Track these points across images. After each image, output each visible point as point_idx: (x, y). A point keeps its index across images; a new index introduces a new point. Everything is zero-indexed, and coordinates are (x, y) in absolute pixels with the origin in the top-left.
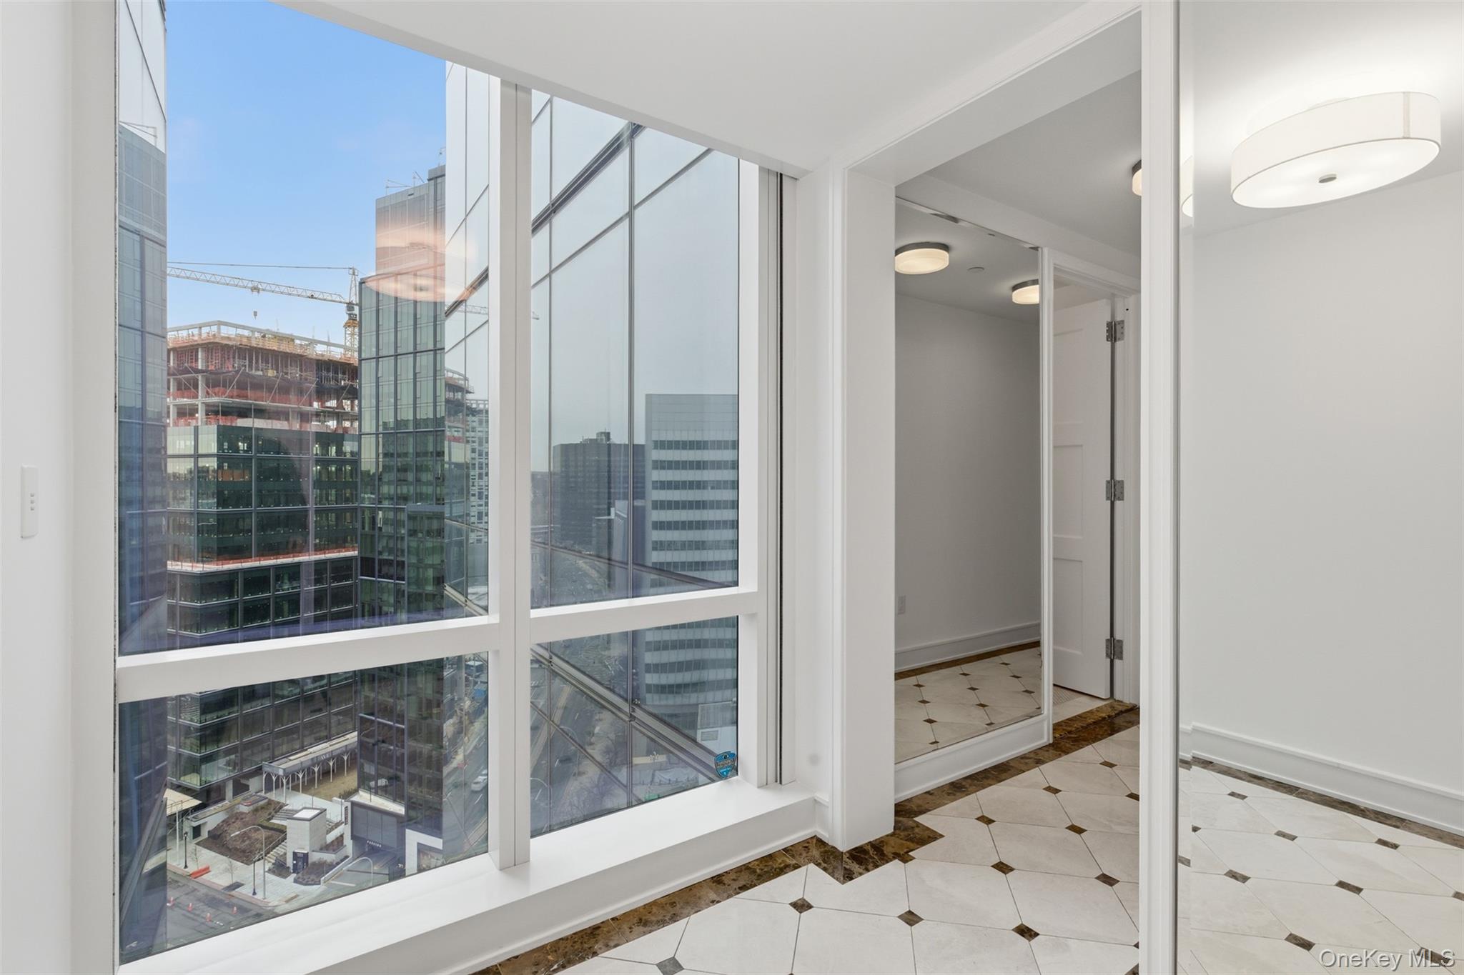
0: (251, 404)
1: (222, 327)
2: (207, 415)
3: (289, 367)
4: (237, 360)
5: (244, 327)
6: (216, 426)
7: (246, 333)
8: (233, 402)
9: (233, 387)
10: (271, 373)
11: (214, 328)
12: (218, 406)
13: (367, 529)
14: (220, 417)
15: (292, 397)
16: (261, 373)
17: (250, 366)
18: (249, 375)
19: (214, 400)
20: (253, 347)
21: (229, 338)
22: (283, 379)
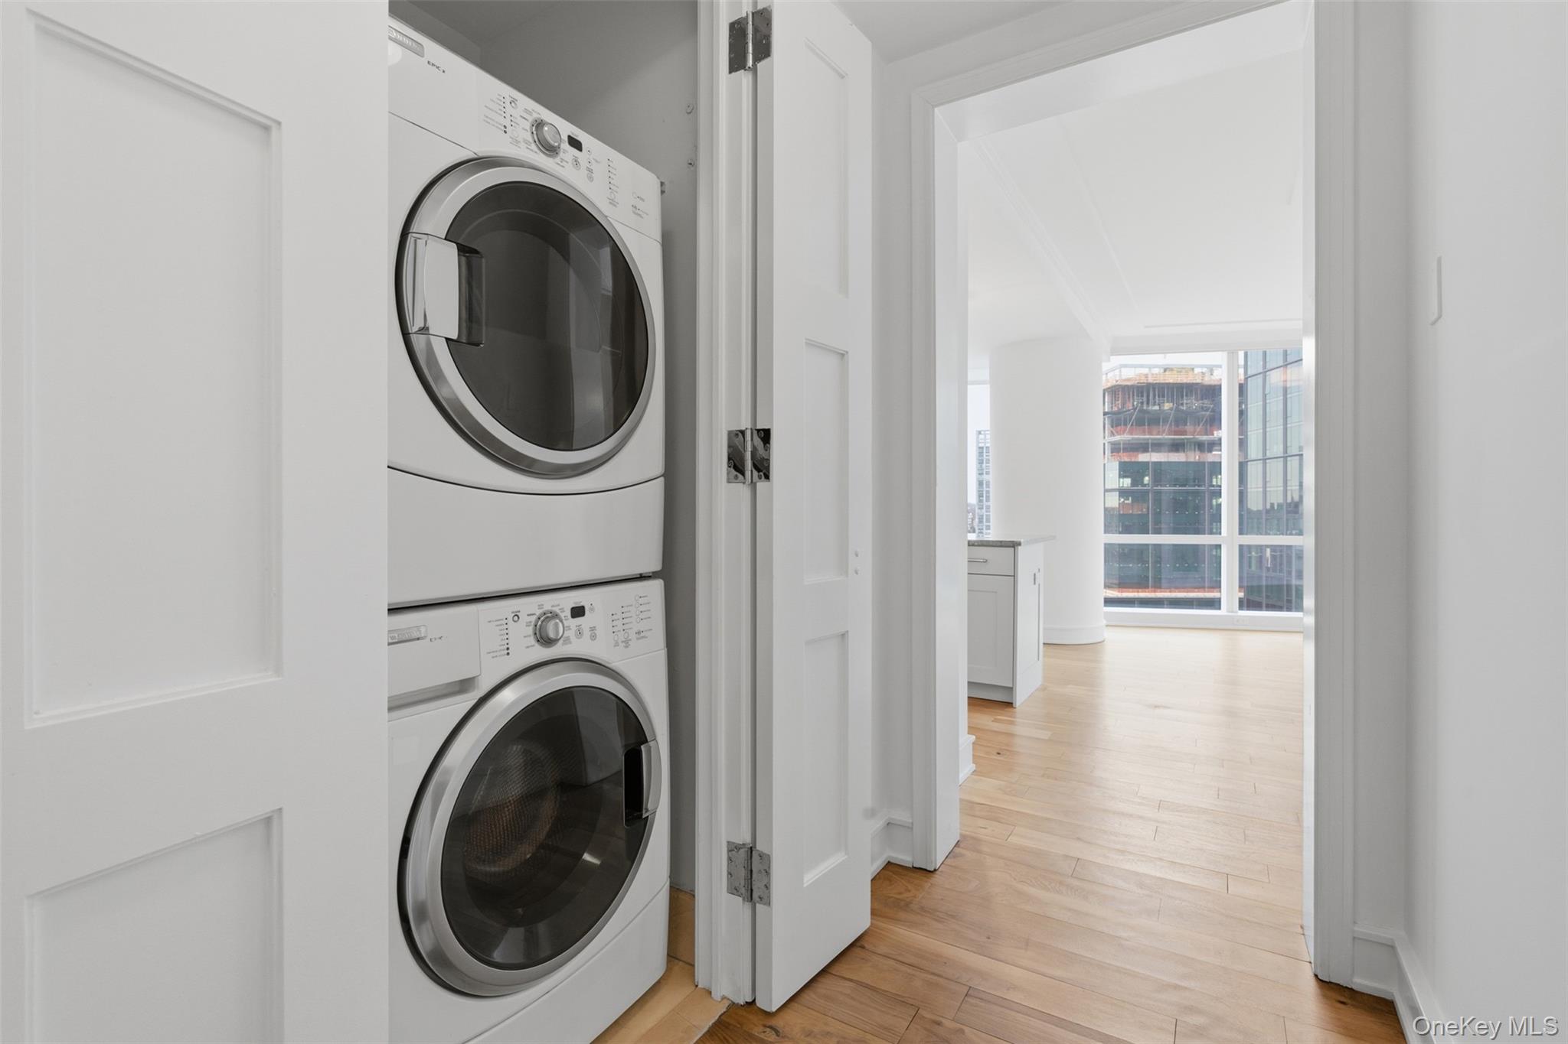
0: (1148, 439)
1: (1123, 369)
2: (1112, 452)
3: (1185, 397)
4: (1135, 397)
5: (1142, 366)
6: (1118, 463)
7: (1146, 371)
8: (1133, 439)
9: (1132, 425)
10: (1167, 406)
11: (1117, 372)
12: (1120, 444)
13: (1253, 568)
14: (1121, 454)
15: (1189, 428)
16: (1157, 408)
17: (1148, 403)
18: (1147, 412)
19: (1117, 438)
20: (1150, 384)
21: (1128, 380)
22: (1178, 410)
